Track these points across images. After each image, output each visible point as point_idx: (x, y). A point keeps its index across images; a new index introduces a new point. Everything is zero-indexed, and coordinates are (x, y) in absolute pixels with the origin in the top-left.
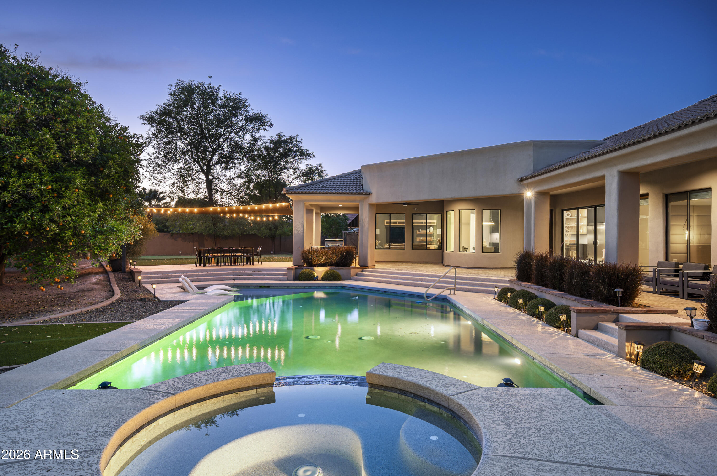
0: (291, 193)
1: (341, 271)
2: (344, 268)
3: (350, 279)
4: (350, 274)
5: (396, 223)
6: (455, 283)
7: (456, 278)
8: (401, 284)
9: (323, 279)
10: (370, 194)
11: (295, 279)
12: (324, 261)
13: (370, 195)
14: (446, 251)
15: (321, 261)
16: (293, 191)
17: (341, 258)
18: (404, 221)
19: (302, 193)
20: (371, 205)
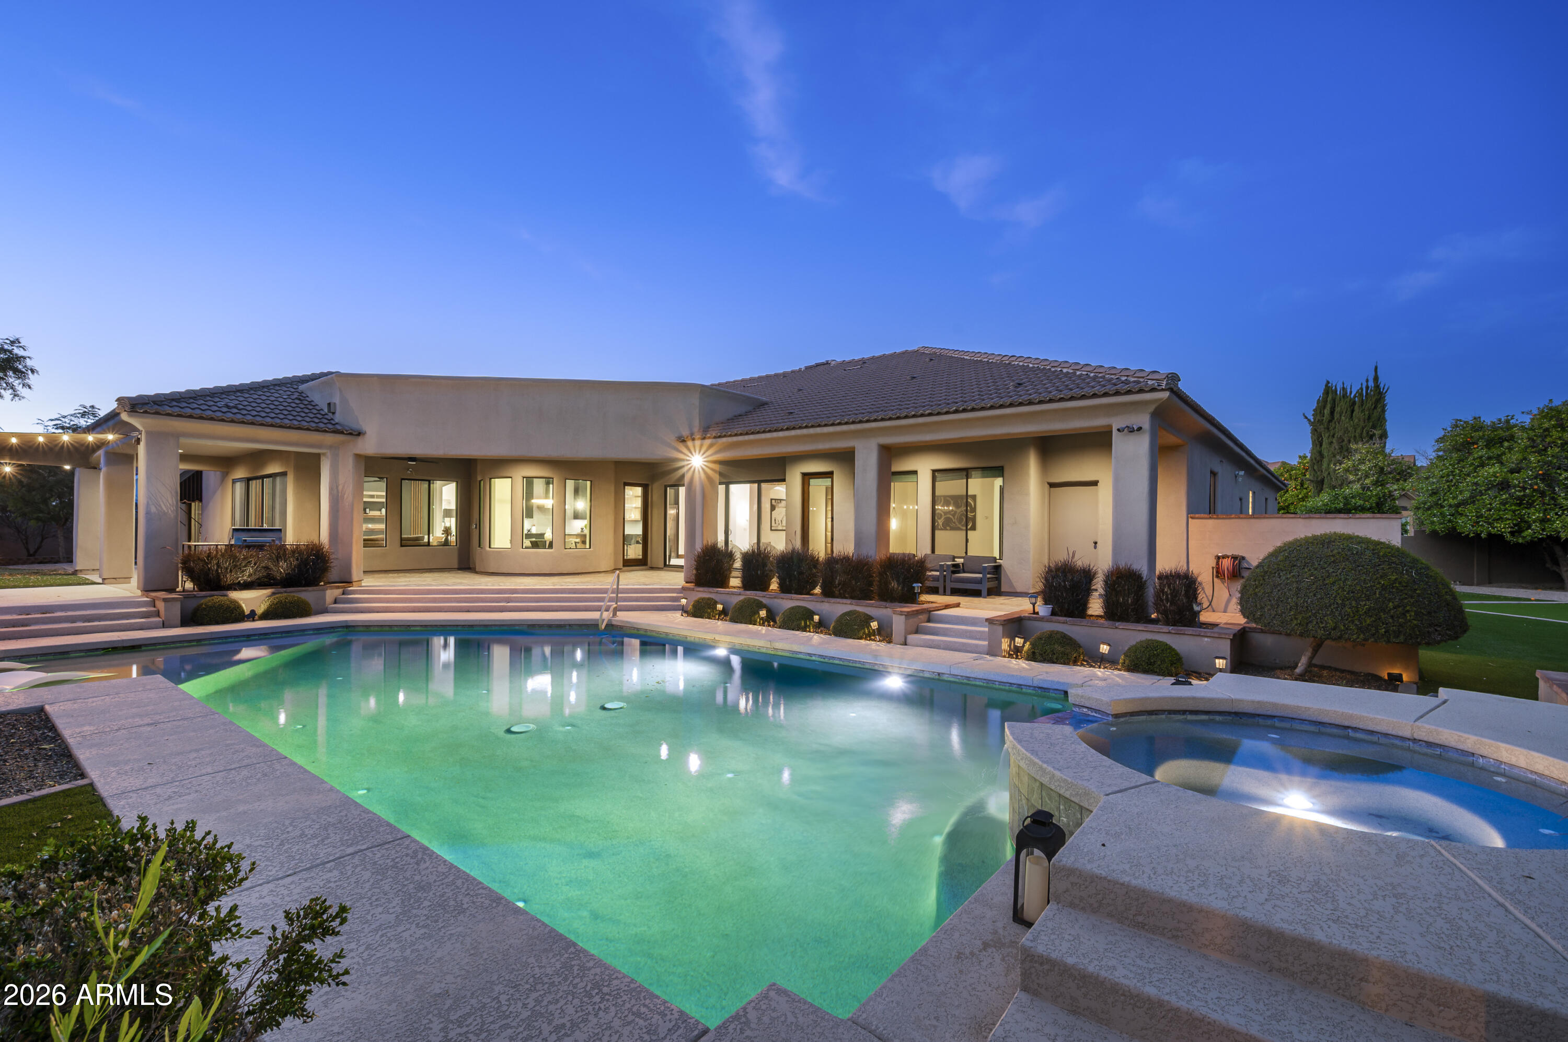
0: (145, 412)
1: (307, 595)
2: (310, 588)
3: (324, 611)
4: (325, 600)
5: (372, 496)
6: (617, 600)
7: (618, 591)
8: (468, 610)
9: (265, 616)
10: (359, 434)
11: (184, 623)
12: (250, 575)
13: (360, 437)
14: (490, 547)
15: (244, 577)
16: (146, 408)
17: (299, 566)
18: (384, 494)
19: (179, 416)
20: (358, 457)
